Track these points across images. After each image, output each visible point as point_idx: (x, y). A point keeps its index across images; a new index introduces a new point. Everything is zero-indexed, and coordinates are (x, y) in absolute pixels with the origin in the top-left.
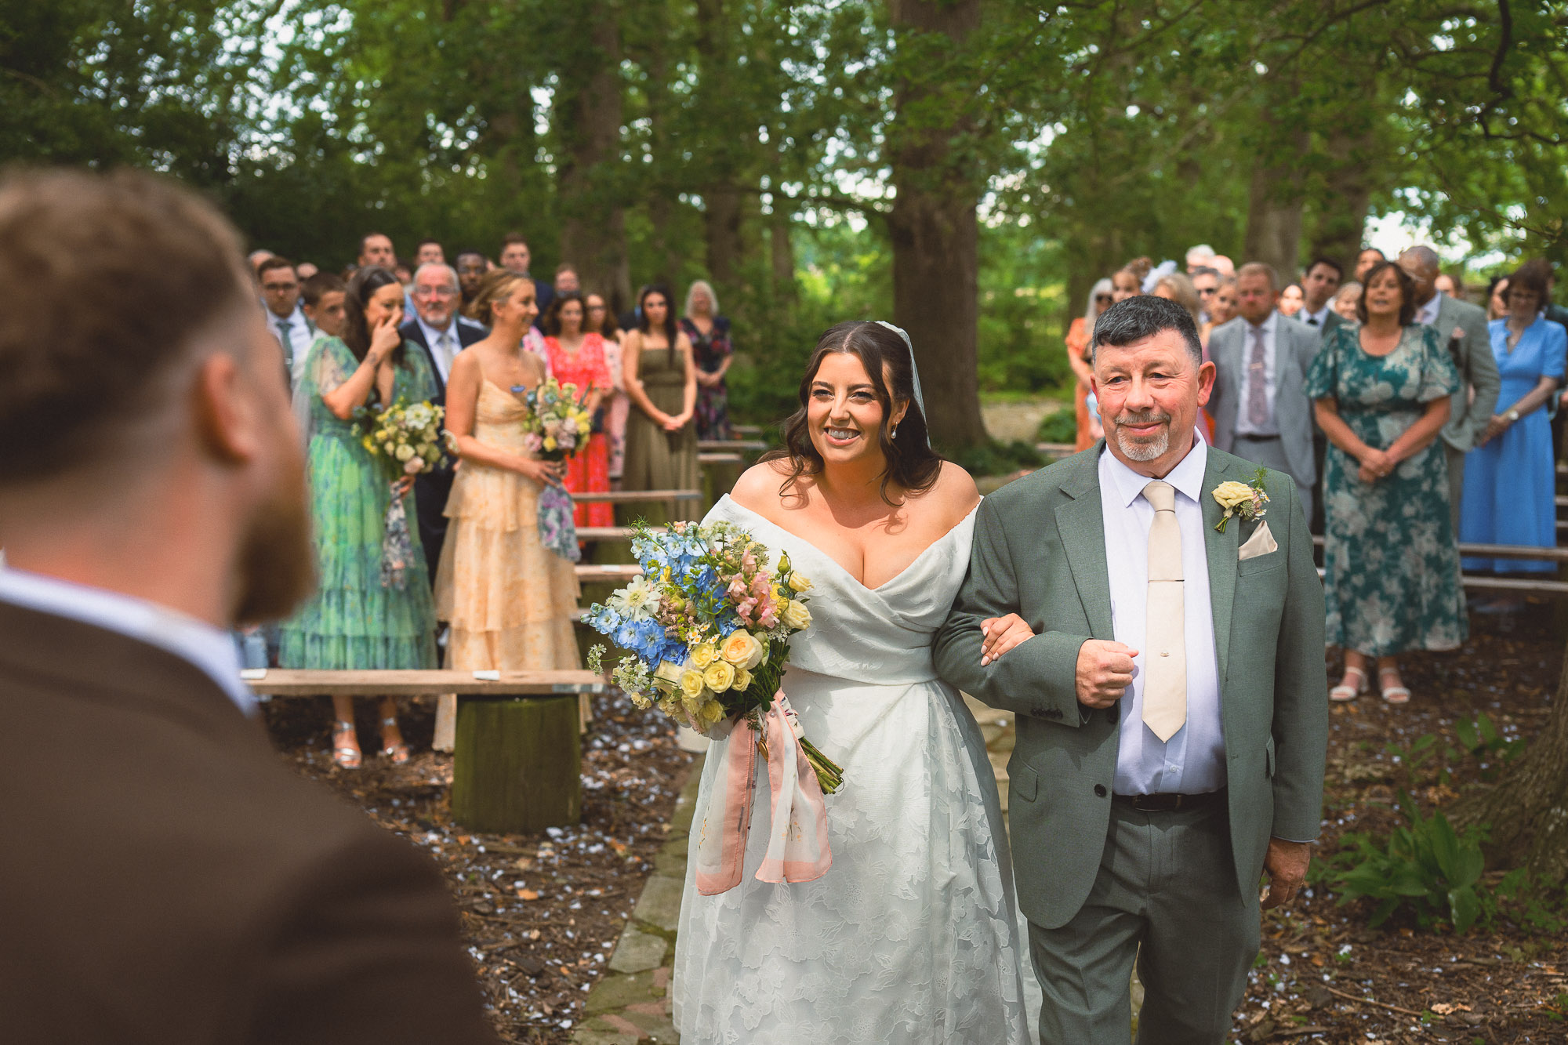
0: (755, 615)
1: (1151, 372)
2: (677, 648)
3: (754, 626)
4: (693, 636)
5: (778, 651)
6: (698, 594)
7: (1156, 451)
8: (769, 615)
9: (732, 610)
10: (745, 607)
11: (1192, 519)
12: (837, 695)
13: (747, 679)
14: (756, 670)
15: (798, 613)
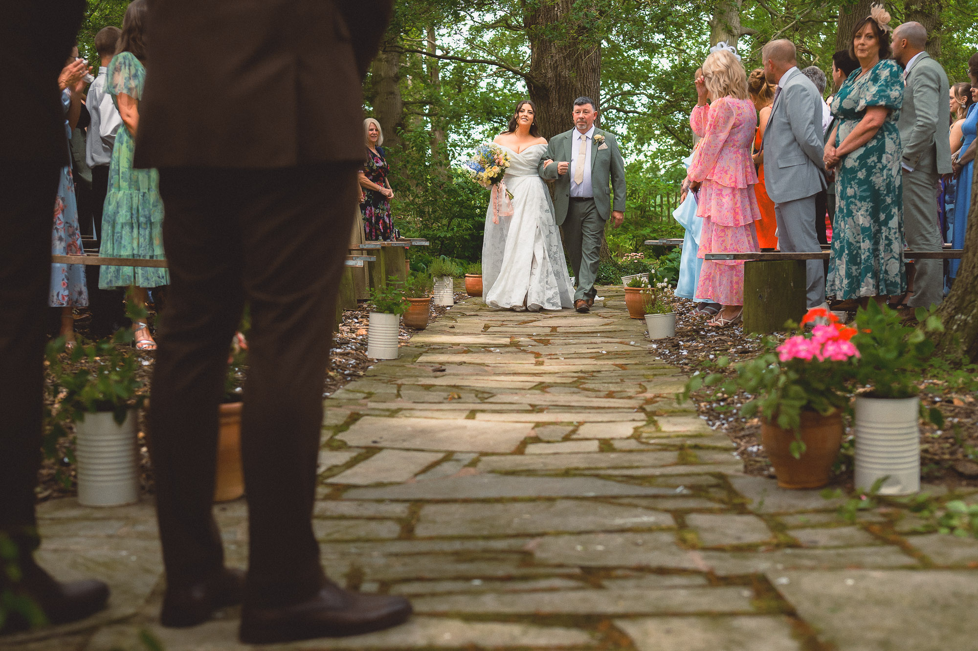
0: (499, 163)
1: (585, 111)
2: (483, 169)
3: (498, 165)
4: (487, 166)
5: (503, 171)
6: (488, 157)
7: (584, 127)
8: (501, 163)
9: (494, 162)
10: (497, 161)
11: (590, 142)
12: (515, 178)
13: (496, 175)
14: (498, 174)
15: (507, 164)
